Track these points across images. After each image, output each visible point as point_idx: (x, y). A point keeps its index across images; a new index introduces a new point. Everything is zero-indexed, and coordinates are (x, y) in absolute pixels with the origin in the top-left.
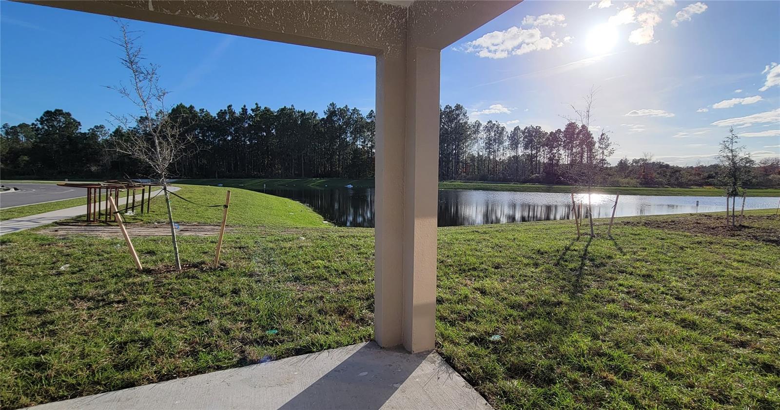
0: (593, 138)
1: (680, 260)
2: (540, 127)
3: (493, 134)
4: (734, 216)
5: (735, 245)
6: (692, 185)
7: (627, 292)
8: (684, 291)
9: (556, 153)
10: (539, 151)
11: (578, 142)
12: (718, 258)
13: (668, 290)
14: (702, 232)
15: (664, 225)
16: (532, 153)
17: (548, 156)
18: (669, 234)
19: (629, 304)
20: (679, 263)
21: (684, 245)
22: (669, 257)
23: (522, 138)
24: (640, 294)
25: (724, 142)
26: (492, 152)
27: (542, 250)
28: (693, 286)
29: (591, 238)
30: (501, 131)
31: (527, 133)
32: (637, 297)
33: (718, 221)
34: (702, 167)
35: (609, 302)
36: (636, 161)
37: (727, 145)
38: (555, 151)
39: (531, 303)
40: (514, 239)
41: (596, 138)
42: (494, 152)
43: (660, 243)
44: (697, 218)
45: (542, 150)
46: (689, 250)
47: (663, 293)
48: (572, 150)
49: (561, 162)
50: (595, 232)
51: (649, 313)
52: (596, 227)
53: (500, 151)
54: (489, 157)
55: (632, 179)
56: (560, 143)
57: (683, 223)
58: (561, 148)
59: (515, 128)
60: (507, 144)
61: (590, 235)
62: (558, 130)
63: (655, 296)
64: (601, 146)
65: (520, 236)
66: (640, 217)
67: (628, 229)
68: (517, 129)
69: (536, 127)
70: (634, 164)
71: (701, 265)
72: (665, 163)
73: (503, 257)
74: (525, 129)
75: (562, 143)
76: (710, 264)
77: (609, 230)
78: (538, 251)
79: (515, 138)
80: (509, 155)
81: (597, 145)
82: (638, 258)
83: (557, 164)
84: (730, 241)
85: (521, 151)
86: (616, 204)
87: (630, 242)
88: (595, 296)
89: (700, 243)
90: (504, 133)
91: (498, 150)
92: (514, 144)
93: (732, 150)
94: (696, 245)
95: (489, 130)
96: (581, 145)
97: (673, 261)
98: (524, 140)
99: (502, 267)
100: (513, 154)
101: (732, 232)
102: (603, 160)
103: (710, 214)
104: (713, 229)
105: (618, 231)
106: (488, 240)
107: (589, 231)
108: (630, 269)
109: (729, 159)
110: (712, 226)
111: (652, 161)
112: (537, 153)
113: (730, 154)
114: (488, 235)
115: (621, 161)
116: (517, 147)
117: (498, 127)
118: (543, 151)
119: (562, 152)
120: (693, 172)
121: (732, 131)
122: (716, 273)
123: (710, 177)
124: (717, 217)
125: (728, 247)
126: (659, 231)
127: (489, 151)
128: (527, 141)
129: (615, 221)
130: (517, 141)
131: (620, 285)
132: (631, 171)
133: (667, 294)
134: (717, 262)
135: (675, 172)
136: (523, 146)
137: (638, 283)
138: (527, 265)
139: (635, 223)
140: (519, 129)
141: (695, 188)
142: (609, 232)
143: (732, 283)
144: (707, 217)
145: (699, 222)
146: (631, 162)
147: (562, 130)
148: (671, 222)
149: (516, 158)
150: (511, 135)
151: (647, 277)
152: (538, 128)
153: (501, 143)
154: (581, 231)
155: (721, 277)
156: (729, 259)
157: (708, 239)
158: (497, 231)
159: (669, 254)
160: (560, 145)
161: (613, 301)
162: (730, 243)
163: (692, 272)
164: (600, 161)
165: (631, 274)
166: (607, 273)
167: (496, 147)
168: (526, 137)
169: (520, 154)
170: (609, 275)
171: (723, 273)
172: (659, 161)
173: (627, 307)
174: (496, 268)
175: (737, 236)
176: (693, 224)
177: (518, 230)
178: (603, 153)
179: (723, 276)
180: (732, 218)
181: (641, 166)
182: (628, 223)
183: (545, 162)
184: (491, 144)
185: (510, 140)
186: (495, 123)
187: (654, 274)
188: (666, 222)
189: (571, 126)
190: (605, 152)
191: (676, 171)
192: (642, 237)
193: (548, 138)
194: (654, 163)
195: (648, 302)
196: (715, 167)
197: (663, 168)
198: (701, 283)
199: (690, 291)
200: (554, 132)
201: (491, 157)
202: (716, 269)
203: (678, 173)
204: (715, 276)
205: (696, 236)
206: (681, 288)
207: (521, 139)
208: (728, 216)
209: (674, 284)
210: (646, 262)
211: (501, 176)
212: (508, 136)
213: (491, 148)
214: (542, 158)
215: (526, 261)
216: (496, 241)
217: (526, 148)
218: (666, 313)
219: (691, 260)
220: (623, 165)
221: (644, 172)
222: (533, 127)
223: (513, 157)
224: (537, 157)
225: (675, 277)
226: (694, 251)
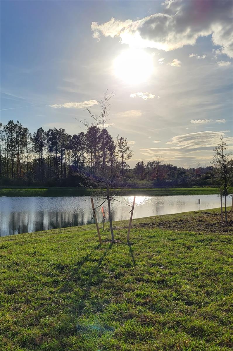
0: (113, 142)
1: (187, 260)
2: (63, 130)
3: (15, 135)
4: (226, 212)
5: (228, 241)
6: (195, 185)
7: (144, 303)
8: (193, 295)
9: (80, 156)
10: (64, 154)
11: (100, 145)
12: (217, 255)
13: (179, 295)
14: (204, 230)
15: (174, 224)
16: (57, 156)
17: (73, 159)
18: (178, 234)
19: (146, 317)
20: (187, 264)
21: (191, 244)
22: (179, 258)
23: (46, 140)
24: (156, 304)
25: (217, 148)
26: (15, 154)
27: (63, 264)
28: (199, 287)
29: (111, 245)
30: (23, 133)
31: (51, 135)
32: (153, 307)
33: (215, 218)
34: (201, 169)
35: (127, 318)
36: (151, 164)
37: (219, 151)
38: (79, 154)
39: (45, 335)
40: (35, 253)
41: (116, 142)
42: (18, 154)
43: (171, 244)
44: (200, 216)
45: (66, 153)
46: (194, 249)
47: (175, 299)
48: (95, 154)
49: (86, 165)
50: (116, 237)
51: (163, 324)
52: (117, 232)
53: (23, 153)
54: (13, 160)
55: (148, 180)
56: (83, 146)
57: (189, 221)
58: (84, 151)
59: (38, 130)
60: (31, 146)
61: (111, 241)
62: (81, 133)
63: (169, 304)
64: (121, 150)
65: (42, 248)
66: (155, 217)
67: (145, 232)
68: (40, 131)
69: (60, 129)
70: (149, 166)
71: (204, 263)
72: (174, 165)
73: (20, 278)
74: (49, 131)
75: (86, 146)
76: (212, 262)
77: (128, 235)
78: (59, 266)
79: (39, 141)
80: (33, 158)
81: (117, 149)
82: (154, 262)
83: (82, 167)
84: (224, 237)
85: (45, 154)
86: (133, 209)
87: (146, 245)
88: (114, 313)
89: (202, 241)
90: (28, 135)
91: (21, 153)
92: (39, 147)
93: (222, 156)
94: (200, 244)
95: (10, 131)
96: (102, 149)
97: (182, 262)
98: (48, 142)
99: (17, 291)
100: (38, 156)
101: (225, 228)
102: (123, 163)
103: (209, 211)
104: (212, 225)
105: (136, 235)
106: (5, 256)
107: (110, 237)
108: (147, 276)
109: (221, 164)
110: (211, 222)
111: (163, 164)
112: (62, 156)
113: (221, 160)
114: (6, 250)
115: (138, 164)
116: (41, 150)
117: (20, 128)
118: (68, 154)
119: (85, 155)
120: (195, 173)
121: (222, 139)
122: (216, 271)
123: (207, 177)
124: (214, 213)
125: (223, 243)
126: (171, 231)
127: (12, 154)
128: (51, 144)
129: (133, 223)
130: (42, 144)
131: (138, 296)
132: (147, 173)
133: (178, 300)
134: (216, 259)
135: (181, 174)
136: (48, 149)
137: (153, 290)
138: (46, 284)
139: (151, 224)
140: (43, 131)
141: (196, 188)
142: (128, 236)
143: (228, 280)
144: (207, 214)
145: (201, 219)
146: (147, 165)
147: (85, 133)
148: (179, 221)
149: (41, 160)
150: (34, 136)
151: (161, 283)
152: (61, 130)
153: (24, 145)
154: (102, 237)
155: (220, 274)
156: (225, 255)
157: (209, 236)
158: (17, 244)
159: (179, 255)
160: (84, 148)
161: (131, 317)
162: (225, 238)
163: (198, 273)
164: (120, 164)
165: (147, 282)
166: (126, 283)
167: (19, 149)
168: (50, 139)
169: (45, 156)
170: (128, 285)
171: (222, 271)
172: (168, 164)
173: (145, 322)
174: (10, 292)
175: (229, 231)
176: (197, 222)
177: (40, 241)
178: (123, 156)
179: (222, 273)
180: (225, 214)
181: (155, 168)
182: (145, 224)
183: (70, 165)
184: (13, 146)
185: (33, 142)
186: (16, 123)
187: (167, 278)
188: (176, 222)
189: (93, 130)
190: (125, 156)
191: (182, 172)
192: (156, 239)
193: (71, 140)
194: (165, 165)
195: (162, 312)
196: (210, 168)
197: (172, 170)
198: (205, 283)
199: (197, 293)
200: (78, 135)
201: (15, 160)
202: (216, 267)
203: (183, 175)
204: (216, 274)
205: (200, 234)
206: (189, 292)
207: (45, 142)
208: (222, 212)
209: (184, 287)
210: (160, 266)
211: (26, 179)
212: (31, 138)
213: (14, 150)
214: (67, 161)
215: (45, 279)
216: (14, 257)
217: (51, 150)
218: (178, 323)
219: (197, 259)
220: (140, 167)
221: (157, 174)
222: (56, 129)
223: (38, 160)
224: (62, 159)
225: (184, 279)
226: (198, 250)
